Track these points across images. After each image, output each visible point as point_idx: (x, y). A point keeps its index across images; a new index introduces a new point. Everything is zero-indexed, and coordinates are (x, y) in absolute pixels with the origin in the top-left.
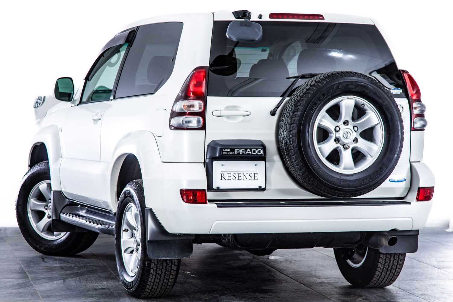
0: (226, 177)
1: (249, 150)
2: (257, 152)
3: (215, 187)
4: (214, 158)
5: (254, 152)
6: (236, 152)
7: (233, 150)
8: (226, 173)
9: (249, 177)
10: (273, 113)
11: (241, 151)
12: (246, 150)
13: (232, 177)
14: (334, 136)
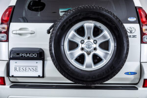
0: (18, 69)
1: (28, 54)
2: (34, 55)
3: (11, 75)
4: (10, 59)
5: (32, 55)
6: (20, 55)
7: (18, 54)
8: (18, 68)
9: (32, 70)
10: (49, 32)
11: (23, 55)
12: (27, 54)
13: (22, 69)
14: (80, 46)
